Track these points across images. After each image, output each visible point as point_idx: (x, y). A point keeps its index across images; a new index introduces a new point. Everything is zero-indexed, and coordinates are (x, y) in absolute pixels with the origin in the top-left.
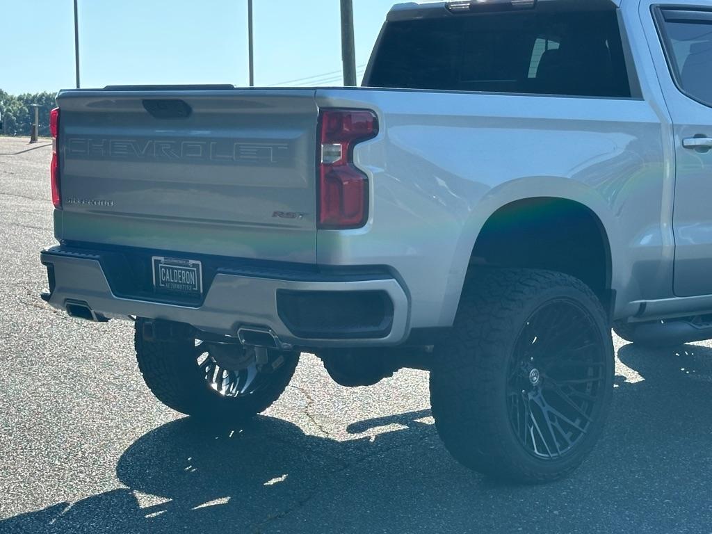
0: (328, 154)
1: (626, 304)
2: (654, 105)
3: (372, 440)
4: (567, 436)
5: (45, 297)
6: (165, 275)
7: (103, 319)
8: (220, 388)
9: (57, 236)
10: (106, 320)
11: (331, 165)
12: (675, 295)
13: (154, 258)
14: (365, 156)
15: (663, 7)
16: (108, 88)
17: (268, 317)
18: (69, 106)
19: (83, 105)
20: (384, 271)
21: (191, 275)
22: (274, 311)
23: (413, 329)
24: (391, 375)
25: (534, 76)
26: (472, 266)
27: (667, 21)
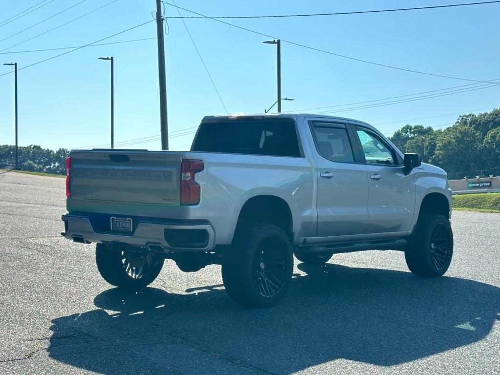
0: (185, 177)
1: (298, 238)
2: (309, 160)
3: (197, 294)
4: (273, 291)
5: (63, 234)
6: (116, 224)
7: (88, 242)
8: (132, 275)
9: (68, 209)
10: (89, 243)
11: (186, 181)
12: (318, 236)
13: (111, 218)
14: (199, 178)
15: (313, 121)
16: (94, 150)
17: (160, 239)
18: (75, 156)
19: (81, 156)
20: (205, 222)
21: (128, 224)
22: (163, 237)
23: (216, 245)
24: (204, 267)
25: (262, 147)
26: (238, 223)
27: (314, 127)
